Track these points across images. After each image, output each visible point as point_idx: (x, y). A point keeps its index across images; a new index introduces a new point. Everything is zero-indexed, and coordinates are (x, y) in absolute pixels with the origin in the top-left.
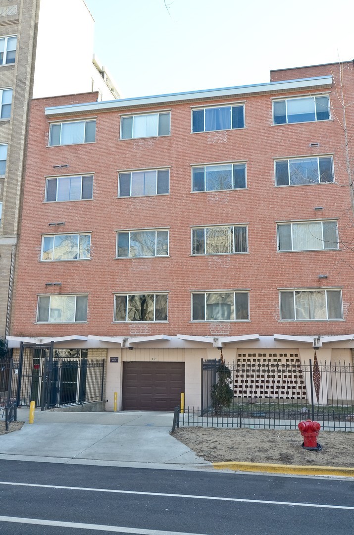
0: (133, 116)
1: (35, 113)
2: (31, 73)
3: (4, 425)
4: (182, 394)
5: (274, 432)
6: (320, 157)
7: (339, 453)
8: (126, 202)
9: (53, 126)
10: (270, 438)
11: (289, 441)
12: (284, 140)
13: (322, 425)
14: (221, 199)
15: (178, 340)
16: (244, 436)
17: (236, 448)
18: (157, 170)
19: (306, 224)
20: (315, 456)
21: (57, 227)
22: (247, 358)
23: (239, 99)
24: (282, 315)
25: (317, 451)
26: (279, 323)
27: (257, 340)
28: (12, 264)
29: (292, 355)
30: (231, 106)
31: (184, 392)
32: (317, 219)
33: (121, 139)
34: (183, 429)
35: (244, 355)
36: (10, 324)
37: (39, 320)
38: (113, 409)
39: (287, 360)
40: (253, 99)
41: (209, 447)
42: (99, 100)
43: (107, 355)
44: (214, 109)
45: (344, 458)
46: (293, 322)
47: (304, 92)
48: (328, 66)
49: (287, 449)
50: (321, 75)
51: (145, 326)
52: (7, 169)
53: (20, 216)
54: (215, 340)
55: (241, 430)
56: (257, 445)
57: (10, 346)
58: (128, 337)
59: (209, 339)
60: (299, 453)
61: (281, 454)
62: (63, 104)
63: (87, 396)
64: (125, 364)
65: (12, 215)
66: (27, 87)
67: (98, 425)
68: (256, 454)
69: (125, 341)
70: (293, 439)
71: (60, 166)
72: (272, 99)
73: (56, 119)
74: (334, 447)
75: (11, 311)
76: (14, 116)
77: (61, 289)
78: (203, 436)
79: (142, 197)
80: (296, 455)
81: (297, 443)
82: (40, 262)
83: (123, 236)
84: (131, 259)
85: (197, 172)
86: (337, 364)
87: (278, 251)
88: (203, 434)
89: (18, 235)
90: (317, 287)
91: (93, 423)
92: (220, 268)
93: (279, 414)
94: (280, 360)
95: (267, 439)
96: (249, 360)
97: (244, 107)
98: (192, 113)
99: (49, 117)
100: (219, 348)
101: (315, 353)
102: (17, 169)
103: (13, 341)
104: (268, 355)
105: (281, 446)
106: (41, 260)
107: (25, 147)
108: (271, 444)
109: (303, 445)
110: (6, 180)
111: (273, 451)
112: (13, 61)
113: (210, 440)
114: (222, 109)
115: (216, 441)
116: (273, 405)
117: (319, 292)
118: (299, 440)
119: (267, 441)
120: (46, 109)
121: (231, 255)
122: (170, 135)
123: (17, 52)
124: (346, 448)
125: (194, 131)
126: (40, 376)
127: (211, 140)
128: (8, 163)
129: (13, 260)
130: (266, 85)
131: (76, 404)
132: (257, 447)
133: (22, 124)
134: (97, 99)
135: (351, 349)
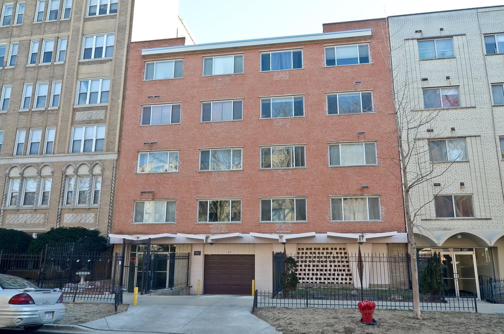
0: (213, 57)
1: (133, 53)
2: (130, 21)
3: (113, 307)
4: (253, 281)
5: (335, 311)
6: (362, 92)
7: (391, 326)
8: (208, 126)
9: (148, 64)
10: (334, 315)
11: (349, 317)
12: (334, 79)
13: (376, 304)
14: (284, 124)
15: (250, 237)
16: (312, 314)
17: (308, 324)
18: (232, 101)
19: (352, 145)
20: (372, 329)
21: (151, 146)
22: (305, 251)
23: (298, 45)
24: (333, 217)
25: (373, 325)
26: (331, 223)
27: (314, 236)
28: (114, 175)
29: (340, 249)
30: (292, 51)
31: (254, 279)
32: (360, 141)
33: (203, 75)
34: (261, 309)
35: (303, 249)
36: (111, 224)
37: (136, 221)
38: (196, 293)
39: (337, 253)
40: (309, 46)
41: (285, 323)
42: (186, 44)
43: (191, 249)
44: (278, 53)
45: (396, 330)
46: (342, 223)
47: (350, 41)
48: (369, 21)
49: (349, 324)
50: (363, 28)
51: (222, 226)
52: (110, 99)
53: (120, 136)
54: (281, 237)
55: (308, 309)
56: (324, 321)
57: (112, 242)
58: (209, 235)
59: (275, 236)
60: (359, 327)
61: (345, 328)
62: (157, 47)
63: (175, 282)
64: (206, 256)
65: (114, 135)
66: (127, 32)
67: (190, 306)
68: (325, 328)
69: (207, 238)
70: (352, 316)
71: (154, 96)
72: (325, 46)
73: (151, 58)
74: (385, 321)
75: (112, 214)
76: (116, 55)
77: (153, 196)
78: (279, 314)
79: (220, 122)
80: (357, 329)
81: (356, 319)
82: (137, 174)
83: (205, 154)
84: (211, 172)
85: (265, 103)
86: (381, 255)
87: (330, 166)
88: (279, 313)
89: (119, 152)
90: (361, 195)
91: (186, 305)
92: (283, 179)
93: (335, 295)
94: (331, 253)
95: (332, 316)
96: (315, 253)
97: (302, 52)
98: (261, 56)
99: (144, 57)
100: (284, 243)
101: (359, 247)
102: (118, 98)
103: (115, 238)
104: (321, 249)
105: (344, 322)
106: (138, 172)
107: (125, 80)
108: (336, 320)
109: (362, 320)
110: (109, 107)
111: (338, 325)
112: (115, 11)
113: (285, 318)
114: (285, 53)
115: (291, 318)
116: (326, 288)
117: (361, 199)
118: (356, 316)
119: (332, 318)
120: (142, 50)
121: (292, 169)
122: (243, 73)
123: (119, 4)
124: (396, 323)
125: (263, 70)
126: (136, 267)
127: (276, 77)
128: (110, 94)
129: (114, 172)
130: (320, 35)
131: (167, 289)
132: (324, 322)
133: (122, 62)
134: (184, 43)
135: (387, 244)
